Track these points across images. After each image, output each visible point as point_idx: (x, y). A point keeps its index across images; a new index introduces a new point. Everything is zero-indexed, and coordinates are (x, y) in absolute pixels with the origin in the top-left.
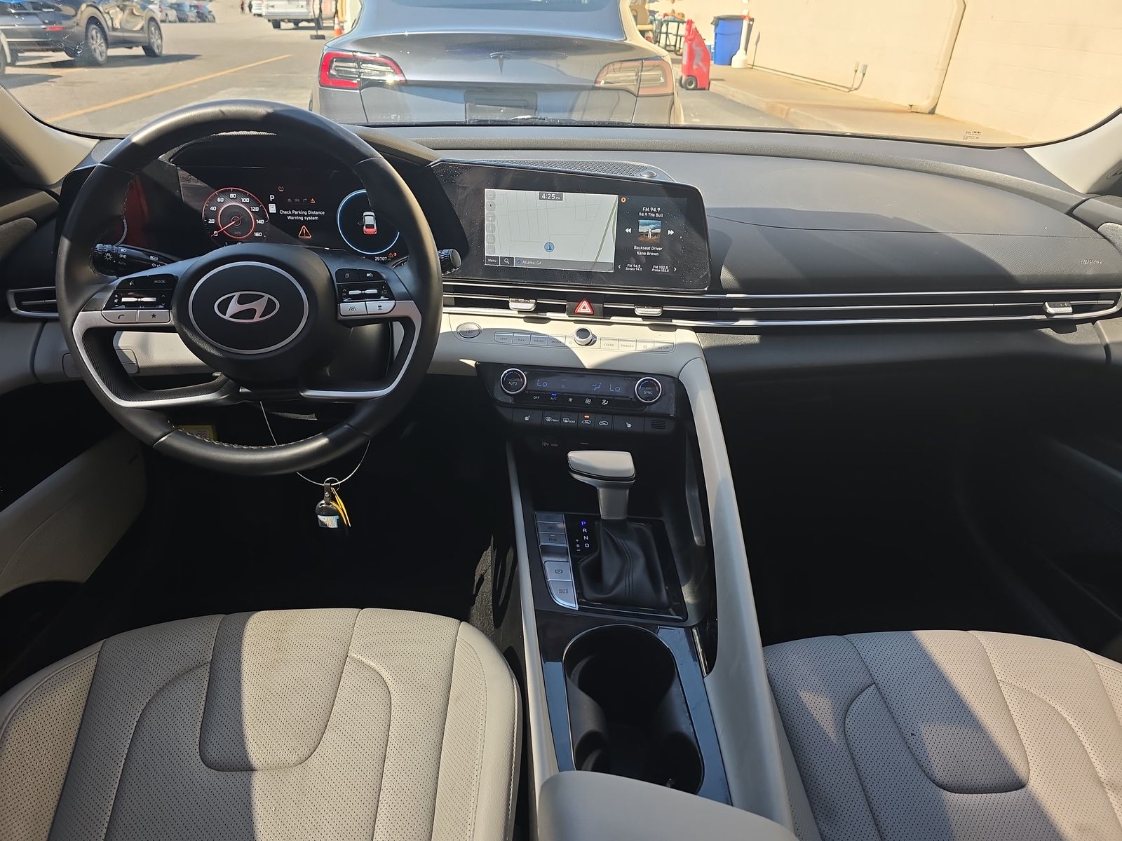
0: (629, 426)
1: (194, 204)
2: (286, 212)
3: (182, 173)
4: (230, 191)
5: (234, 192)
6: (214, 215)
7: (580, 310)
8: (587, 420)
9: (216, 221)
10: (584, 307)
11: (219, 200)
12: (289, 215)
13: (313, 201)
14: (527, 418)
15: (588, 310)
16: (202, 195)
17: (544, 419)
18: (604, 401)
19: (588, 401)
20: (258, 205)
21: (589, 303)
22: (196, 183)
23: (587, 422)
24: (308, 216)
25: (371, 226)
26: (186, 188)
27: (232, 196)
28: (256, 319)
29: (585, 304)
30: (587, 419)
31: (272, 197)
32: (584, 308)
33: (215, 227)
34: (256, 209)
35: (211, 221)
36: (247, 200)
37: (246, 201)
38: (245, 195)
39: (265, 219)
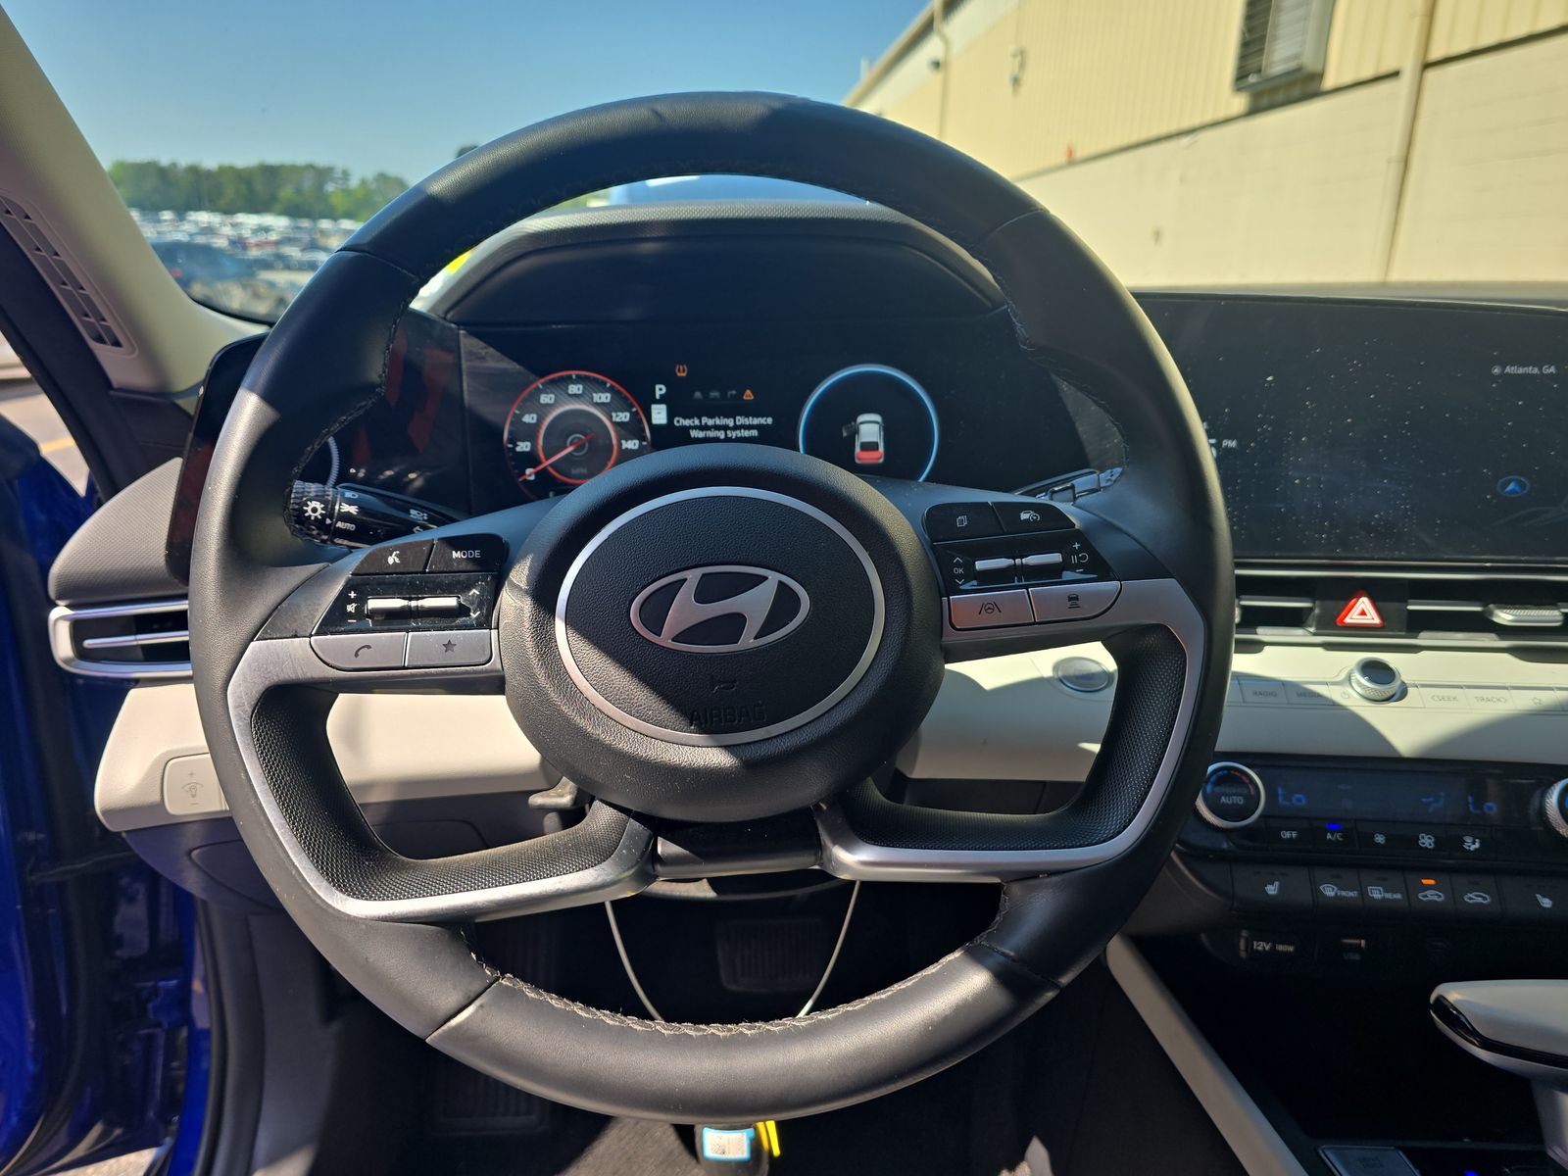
0: (1547, 903)
1: (488, 410)
2: (687, 422)
3: (468, 343)
4: (569, 380)
5: (579, 380)
6: (530, 433)
7: (1353, 618)
8: (1431, 892)
9: (534, 446)
10: (1363, 611)
11: (545, 399)
12: (695, 428)
13: (748, 395)
14: (1272, 890)
15: (1373, 618)
16: (510, 390)
17: (1315, 892)
18: (1468, 839)
19: (1427, 841)
20: (628, 408)
21: (1374, 601)
22: (496, 362)
23: (1432, 896)
24: (736, 428)
25: (873, 447)
26: (475, 374)
27: (574, 389)
28: (748, 641)
29: (1364, 603)
30: (1429, 887)
31: (660, 390)
32: (1363, 613)
33: (531, 459)
34: (624, 417)
35: (524, 447)
36: (605, 397)
37: (603, 400)
38: (601, 387)
39: (642, 438)
